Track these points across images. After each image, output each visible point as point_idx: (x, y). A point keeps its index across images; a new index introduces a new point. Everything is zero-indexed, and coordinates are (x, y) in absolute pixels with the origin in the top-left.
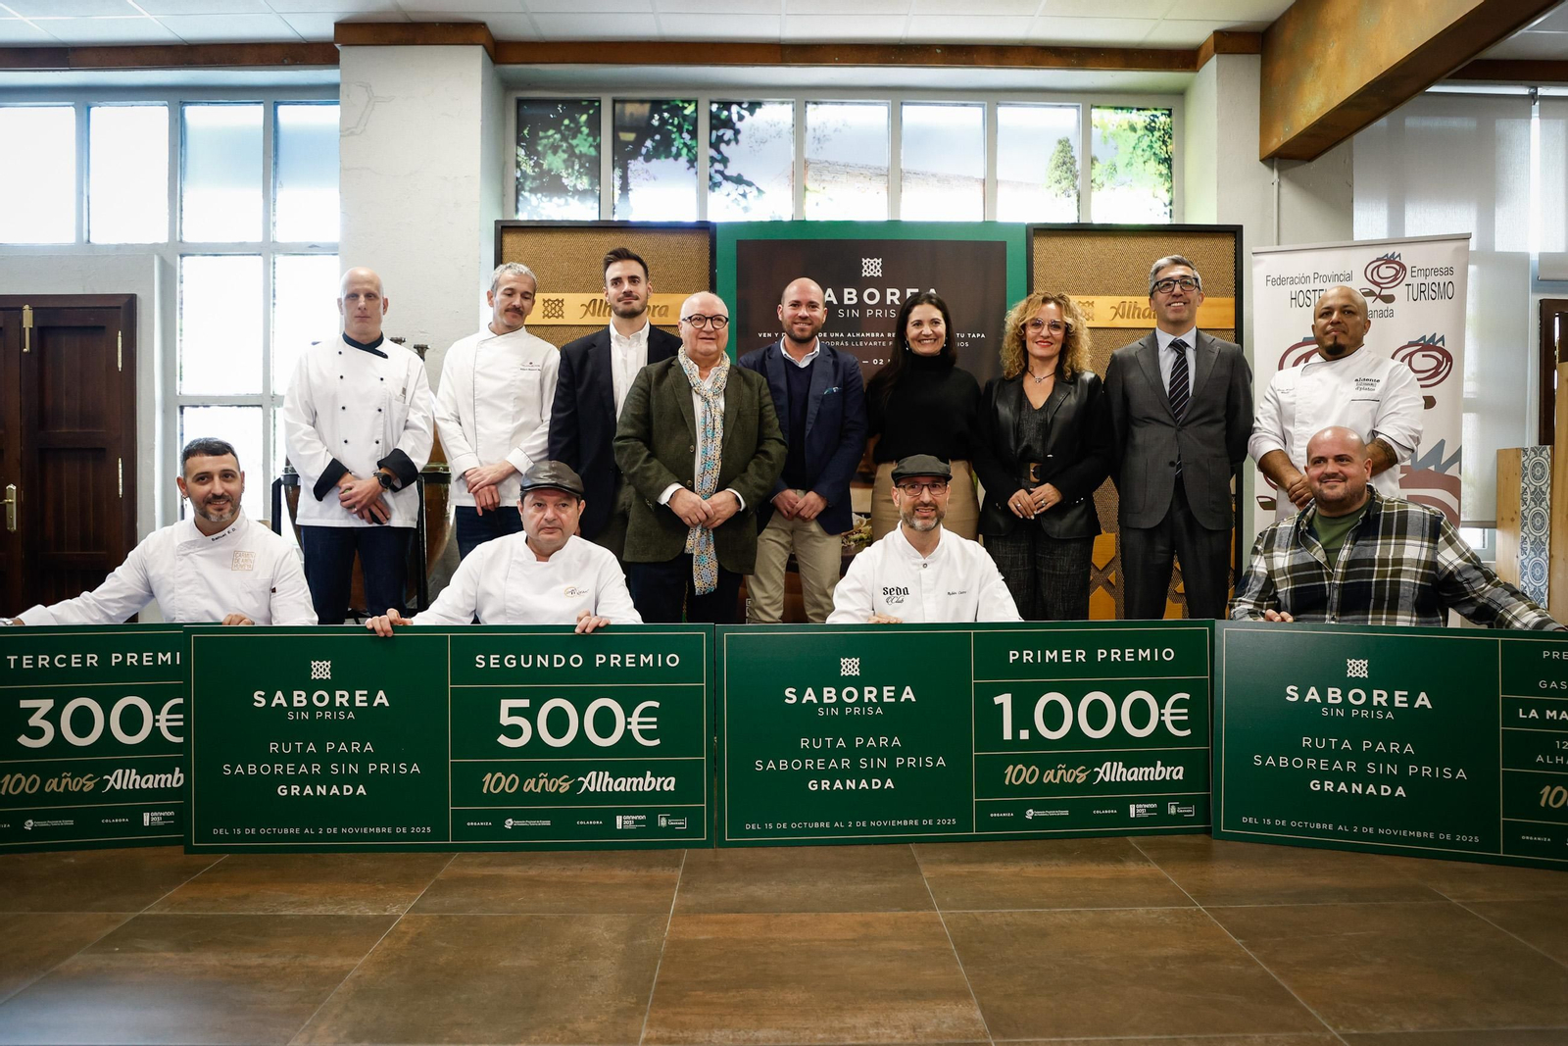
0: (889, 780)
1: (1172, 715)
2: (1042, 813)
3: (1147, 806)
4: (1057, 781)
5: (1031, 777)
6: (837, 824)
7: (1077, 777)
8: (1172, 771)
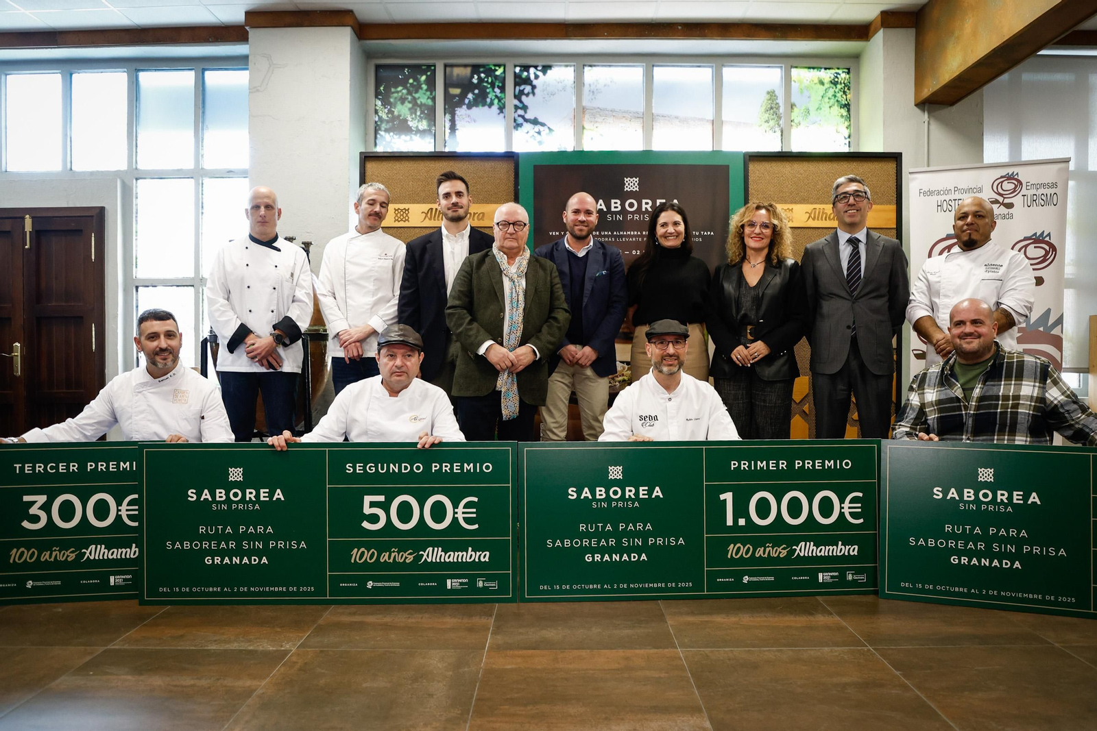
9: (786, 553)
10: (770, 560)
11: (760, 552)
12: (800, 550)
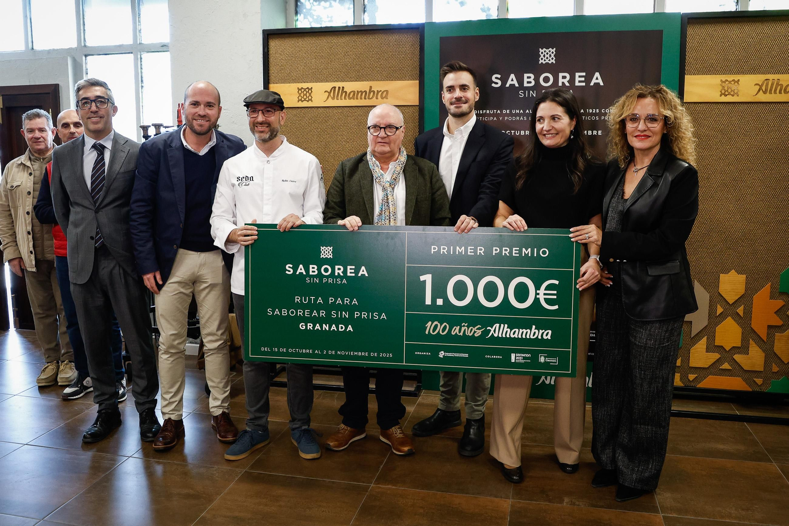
0: (350, 326)
1: (545, 294)
2: (450, 355)
3: (524, 355)
4: (461, 334)
5: (444, 330)
6: (316, 352)
7: (475, 332)
8: (543, 333)
9: (481, 333)
10: (465, 338)
11: (456, 331)
12: (495, 331)
